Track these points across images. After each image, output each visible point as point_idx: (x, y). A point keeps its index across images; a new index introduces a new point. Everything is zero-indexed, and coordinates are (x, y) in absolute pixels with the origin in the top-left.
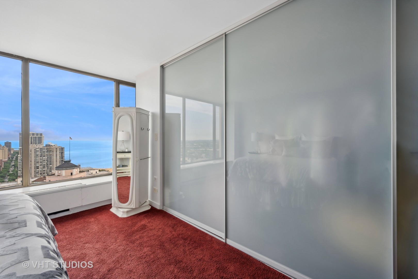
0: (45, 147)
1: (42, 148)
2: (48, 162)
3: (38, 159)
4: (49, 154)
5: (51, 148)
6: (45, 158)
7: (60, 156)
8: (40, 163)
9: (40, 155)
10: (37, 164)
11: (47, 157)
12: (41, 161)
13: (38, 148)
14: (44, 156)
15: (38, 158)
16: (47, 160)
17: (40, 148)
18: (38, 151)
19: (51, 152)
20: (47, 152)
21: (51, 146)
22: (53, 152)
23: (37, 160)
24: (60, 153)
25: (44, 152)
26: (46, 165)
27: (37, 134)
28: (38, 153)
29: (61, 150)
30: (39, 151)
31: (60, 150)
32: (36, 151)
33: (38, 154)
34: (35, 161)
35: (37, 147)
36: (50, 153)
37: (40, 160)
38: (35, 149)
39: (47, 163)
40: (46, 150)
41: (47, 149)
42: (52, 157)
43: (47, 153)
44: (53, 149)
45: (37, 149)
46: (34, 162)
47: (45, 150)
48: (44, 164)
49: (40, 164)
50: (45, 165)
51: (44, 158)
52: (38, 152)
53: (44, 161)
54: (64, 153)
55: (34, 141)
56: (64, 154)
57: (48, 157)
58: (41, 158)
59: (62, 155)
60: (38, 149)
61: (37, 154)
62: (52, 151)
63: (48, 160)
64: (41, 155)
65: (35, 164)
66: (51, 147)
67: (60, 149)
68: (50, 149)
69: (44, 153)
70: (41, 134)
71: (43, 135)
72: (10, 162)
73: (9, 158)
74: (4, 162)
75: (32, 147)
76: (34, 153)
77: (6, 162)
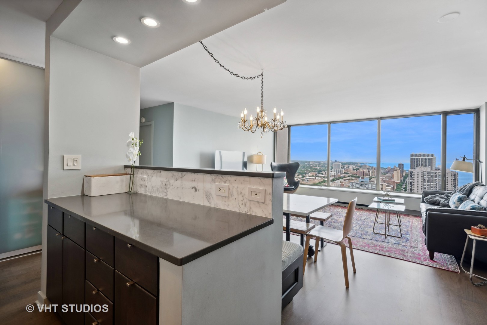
0: (433, 171)
1: (429, 172)
4: (438, 180)
6: (433, 184)
7: (453, 184)
8: (428, 189)
9: (428, 180)
11: (435, 183)
12: (429, 187)
14: (432, 182)
15: (426, 183)
18: (425, 175)
20: (435, 177)
23: (424, 185)
24: (452, 179)
25: (432, 177)
27: (428, 155)
29: (454, 176)
31: (452, 176)
32: (423, 175)
33: (426, 178)
34: (422, 186)
35: (425, 171)
38: (422, 173)
41: (435, 173)
43: (435, 179)
45: (424, 173)
47: (433, 174)
52: (426, 176)
53: (432, 187)
54: (458, 180)
55: (424, 163)
56: (458, 182)
58: (429, 183)
59: (456, 183)
60: (426, 173)
61: (424, 178)
67: (452, 174)
69: (432, 178)
70: (432, 155)
71: (435, 156)
72: (402, 184)
73: (401, 181)
74: (397, 184)
75: (419, 170)
76: (421, 177)
77: (398, 184)
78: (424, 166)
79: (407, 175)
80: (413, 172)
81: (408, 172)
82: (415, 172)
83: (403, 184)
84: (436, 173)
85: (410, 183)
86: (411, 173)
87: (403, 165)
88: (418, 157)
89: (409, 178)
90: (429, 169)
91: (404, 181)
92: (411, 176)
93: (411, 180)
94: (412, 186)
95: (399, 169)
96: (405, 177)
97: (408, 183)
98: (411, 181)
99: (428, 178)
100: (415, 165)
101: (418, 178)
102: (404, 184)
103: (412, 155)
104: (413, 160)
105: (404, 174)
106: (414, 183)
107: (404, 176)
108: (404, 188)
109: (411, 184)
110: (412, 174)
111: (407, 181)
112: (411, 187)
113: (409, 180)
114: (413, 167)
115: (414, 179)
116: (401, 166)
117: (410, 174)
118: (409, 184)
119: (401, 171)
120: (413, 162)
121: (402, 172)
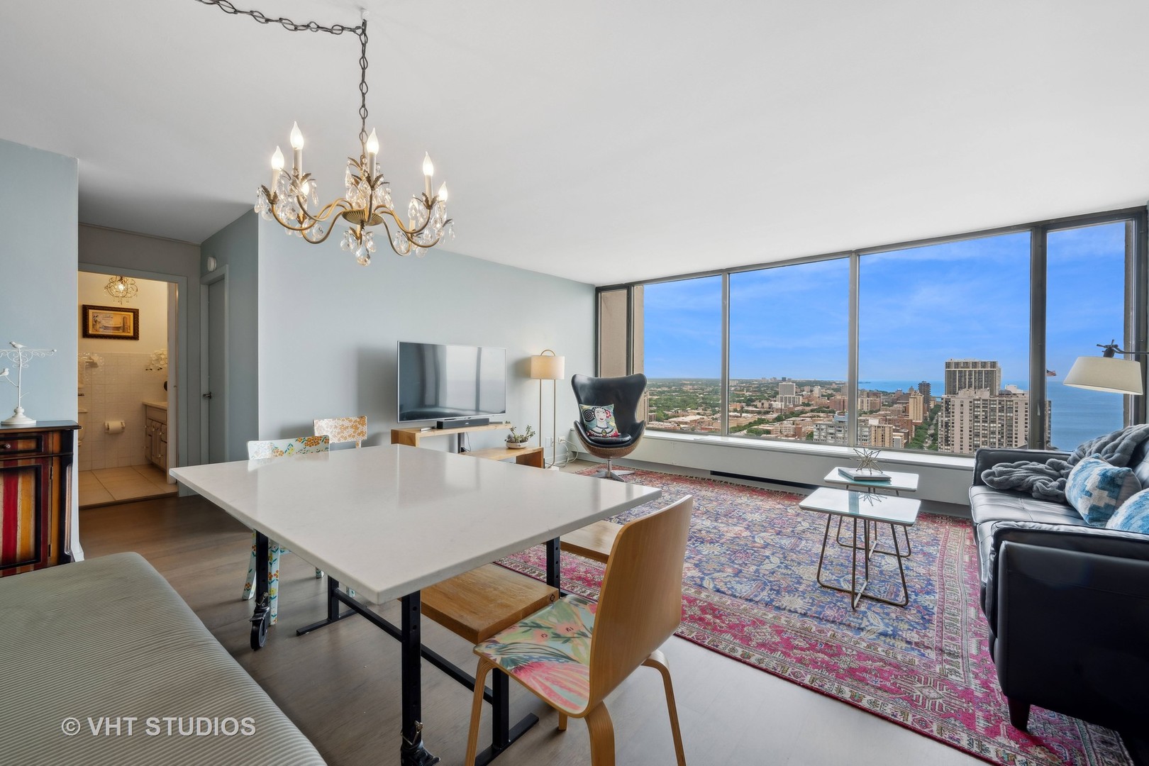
0: (997, 398)
1: (987, 400)
2: (1003, 437)
3: (977, 426)
4: (1006, 416)
5: (1012, 401)
6: (995, 425)
8: (983, 437)
9: (984, 417)
10: (975, 439)
11: (999, 423)
12: (986, 432)
13: (978, 400)
14: (994, 422)
15: (978, 424)
16: (1001, 433)
17: (983, 400)
18: (979, 407)
19: (1010, 413)
20: (999, 411)
21: (1014, 394)
22: (1016, 411)
23: (976, 428)
25: (993, 410)
26: (997, 444)
27: (984, 365)
28: (977, 411)
30: (981, 407)
32: (974, 407)
33: (979, 413)
34: (970, 431)
35: (977, 397)
36: (1008, 414)
37: (983, 430)
38: (971, 402)
39: (999, 440)
40: (998, 406)
41: (1000, 403)
42: (1014, 424)
43: (1000, 414)
44: (1017, 403)
45: (976, 402)
46: (968, 433)
47: (996, 404)
48: (992, 440)
49: (983, 439)
50: (995, 444)
51: (992, 425)
52: (979, 410)
53: (993, 433)
54: (1049, 418)
55: (975, 382)
57: (1003, 426)
58: (986, 425)
60: (979, 402)
61: (976, 413)
62: (1014, 409)
63: (1003, 433)
64: (986, 417)
65: (970, 439)
66: (1012, 399)
68: (1008, 403)
69: (992, 414)
70: (994, 364)
71: (999, 365)
72: (927, 427)
73: (925, 419)
74: (915, 426)
75: (964, 395)
76: (968, 411)
77: (918, 427)
78: (975, 388)
79: (938, 407)
80: (952, 400)
81: (940, 400)
82: (956, 401)
83: (930, 426)
84: (1002, 403)
85: (944, 424)
86: (947, 402)
87: (928, 385)
88: (962, 368)
89: (942, 413)
90: (986, 394)
91: (932, 419)
92: (947, 409)
93: (946, 417)
94: (948, 430)
95: (920, 394)
96: (934, 412)
97: (940, 424)
98: (946, 419)
99: (984, 413)
100: (955, 386)
101: (962, 413)
102: (932, 427)
103: (948, 365)
104: (950, 376)
105: (932, 406)
106: (953, 423)
107: (931, 410)
108: (932, 435)
109: (946, 426)
110: (948, 405)
111: (937, 421)
112: (947, 432)
113: (942, 417)
114: (952, 390)
115: (953, 416)
116: (925, 388)
117: (944, 405)
118: (942, 426)
119: (924, 398)
120: (952, 380)
121: (927, 400)
